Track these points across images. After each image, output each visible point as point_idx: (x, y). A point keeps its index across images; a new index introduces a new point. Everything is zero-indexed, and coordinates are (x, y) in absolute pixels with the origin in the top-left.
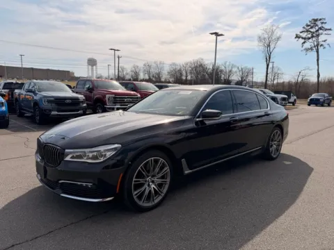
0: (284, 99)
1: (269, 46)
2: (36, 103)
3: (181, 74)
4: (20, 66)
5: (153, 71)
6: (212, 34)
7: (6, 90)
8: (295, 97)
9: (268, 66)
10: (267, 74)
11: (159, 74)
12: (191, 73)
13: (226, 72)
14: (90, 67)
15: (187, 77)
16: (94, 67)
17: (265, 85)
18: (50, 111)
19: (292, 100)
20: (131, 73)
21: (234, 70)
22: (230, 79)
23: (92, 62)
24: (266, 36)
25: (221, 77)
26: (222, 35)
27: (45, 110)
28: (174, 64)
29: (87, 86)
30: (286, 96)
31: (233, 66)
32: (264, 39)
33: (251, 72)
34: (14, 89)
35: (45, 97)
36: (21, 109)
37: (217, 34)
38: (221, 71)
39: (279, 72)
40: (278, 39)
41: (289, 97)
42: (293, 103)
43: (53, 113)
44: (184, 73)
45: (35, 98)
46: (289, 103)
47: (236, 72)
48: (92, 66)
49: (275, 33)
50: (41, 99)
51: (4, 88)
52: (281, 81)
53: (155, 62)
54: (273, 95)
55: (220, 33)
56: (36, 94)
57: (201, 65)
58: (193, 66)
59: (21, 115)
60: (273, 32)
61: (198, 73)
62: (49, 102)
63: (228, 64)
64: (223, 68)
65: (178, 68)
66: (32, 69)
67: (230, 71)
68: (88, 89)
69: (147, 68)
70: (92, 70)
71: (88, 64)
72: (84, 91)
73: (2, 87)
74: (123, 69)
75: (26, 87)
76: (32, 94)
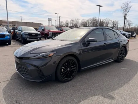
0: (129, 35)
2: (21, 35)
3: (86, 24)
5: (74, 23)
6: (98, 6)
8: (136, 34)
9: (125, 20)
10: (124, 23)
11: (77, 24)
12: (91, 23)
13: (106, 23)
14: (49, 21)
15: (89, 25)
16: (51, 21)
17: (123, 29)
18: (27, 38)
19: (134, 35)
20: (65, 24)
21: (110, 22)
22: (108, 26)
23: (50, 20)
24: (125, 6)
25: (104, 25)
26: (102, 6)
27: (25, 38)
28: (83, 19)
30: (130, 33)
31: (110, 20)
32: (124, 8)
35: (25, 33)
36: (17, 38)
38: (104, 22)
39: (131, 23)
40: (130, 7)
41: (132, 34)
42: (135, 37)
43: (28, 39)
44: (88, 23)
46: (132, 36)
47: (111, 23)
48: (50, 21)
49: (129, 5)
50: (23, 34)
51: (12, 30)
52: (131, 27)
53: (75, 19)
54: (125, 33)
55: (101, 5)
56: (22, 32)
57: (95, 20)
58: (92, 20)
59: (17, 40)
60: (128, 4)
61: (94, 23)
62: (26, 35)
63: (107, 19)
64: (105, 21)
65: (85, 21)
66: (26, 22)
67: (108, 23)
68: (43, 30)
69: (72, 22)
70: (50, 23)
71: (48, 20)
72: (41, 30)
73: (11, 29)
74: (62, 22)
75: (19, 29)
76: (20, 31)
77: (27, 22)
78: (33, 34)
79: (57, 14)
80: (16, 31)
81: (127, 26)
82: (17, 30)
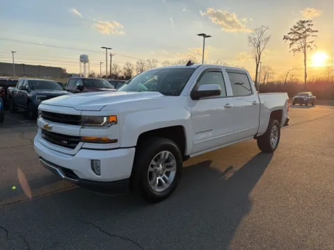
1: (259, 46)
2: (29, 100)
5: (146, 69)
6: (200, 35)
9: (257, 66)
10: (257, 73)
20: (123, 71)
24: (256, 36)
28: (167, 62)
29: (78, 84)
32: (255, 39)
34: (8, 86)
35: (38, 94)
36: (14, 105)
39: (270, 71)
40: (268, 39)
45: (29, 95)
48: (85, 63)
49: (265, 33)
52: (270, 80)
53: (148, 61)
56: (29, 92)
60: (262, 33)
62: (42, 99)
68: (79, 87)
69: (140, 66)
70: (85, 67)
74: (116, 66)
75: (20, 85)
79: (107, 48)
81: (263, 77)
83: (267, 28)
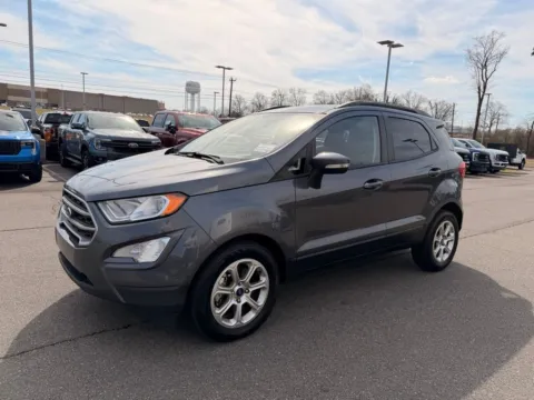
0: (502, 157)
1: (485, 66)
2: (85, 147)
4: (82, 91)
6: (382, 43)
7: (49, 126)
8: (524, 156)
9: (481, 100)
10: (479, 114)
14: (189, 95)
16: (196, 95)
17: (475, 134)
18: (105, 159)
19: (517, 160)
20: (251, 106)
21: (423, 105)
23: (193, 89)
24: (481, 50)
26: (398, 46)
28: (322, 93)
29: (168, 123)
30: (505, 153)
31: (421, 100)
32: (478, 54)
33: (450, 111)
34: (60, 123)
35: (98, 136)
37: (390, 44)
39: (501, 112)
40: (502, 55)
41: (513, 155)
42: (520, 166)
45: (85, 138)
46: (511, 164)
47: (426, 109)
48: (193, 94)
49: (497, 45)
50: (92, 140)
51: (46, 122)
52: (502, 127)
53: (292, 90)
54: (484, 149)
55: (396, 43)
56: (86, 132)
57: (367, 96)
58: (353, 97)
60: (493, 43)
62: (104, 144)
63: (412, 95)
66: (102, 95)
68: (169, 127)
69: (278, 100)
70: (193, 100)
71: (188, 91)
72: (162, 130)
73: (43, 120)
74: (240, 100)
75: (74, 121)
76: (81, 131)
77: (106, 93)
78: (132, 145)
79: (225, 68)
80: (63, 127)
81: (488, 122)
82: (68, 123)
83: (502, 35)
